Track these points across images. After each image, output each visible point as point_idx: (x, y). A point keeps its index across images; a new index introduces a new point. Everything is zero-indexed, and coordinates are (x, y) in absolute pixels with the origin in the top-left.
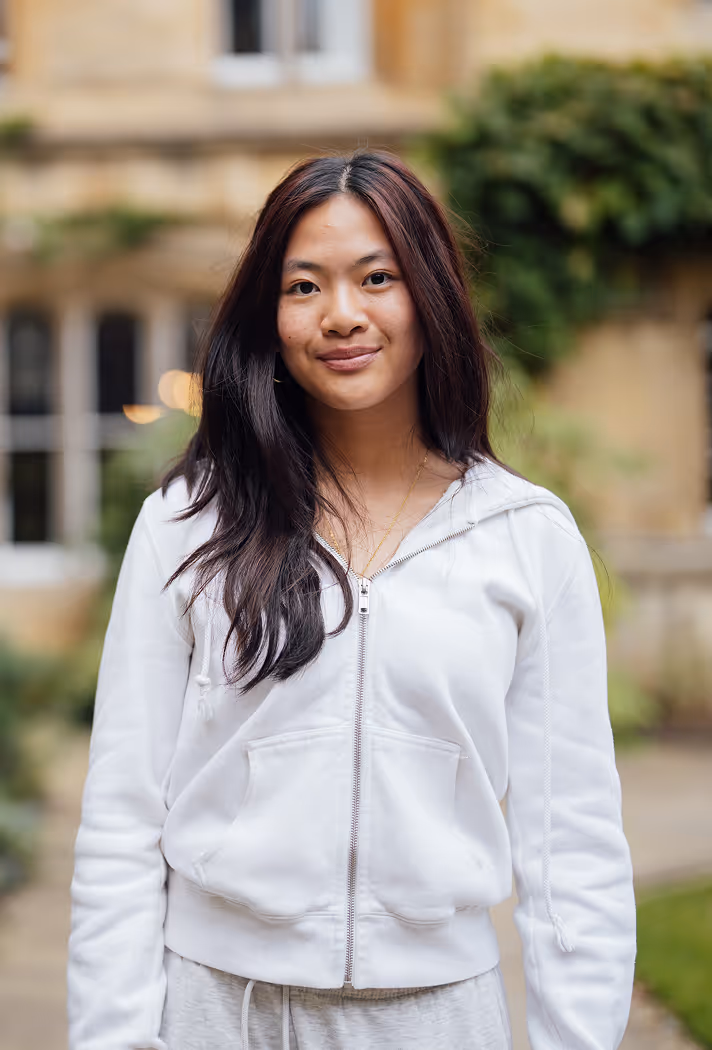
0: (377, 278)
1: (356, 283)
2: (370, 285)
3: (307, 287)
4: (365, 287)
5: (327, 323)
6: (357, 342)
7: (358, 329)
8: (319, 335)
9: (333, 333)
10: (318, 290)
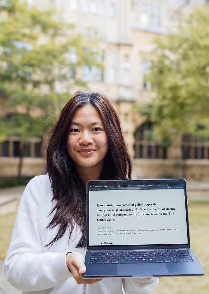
0: (97, 129)
1: (90, 131)
2: (94, 132)
3: (76, 130)
4: (93, 132)
5: (81, 141)
6: (89, 147)
7: (90, 144)
8: (78, 144)
9: (82, 145)
10: (79, 131)
